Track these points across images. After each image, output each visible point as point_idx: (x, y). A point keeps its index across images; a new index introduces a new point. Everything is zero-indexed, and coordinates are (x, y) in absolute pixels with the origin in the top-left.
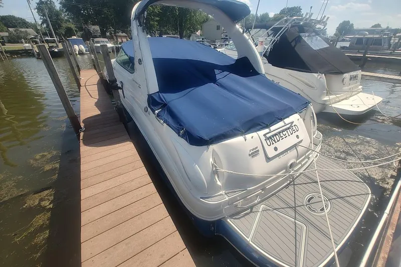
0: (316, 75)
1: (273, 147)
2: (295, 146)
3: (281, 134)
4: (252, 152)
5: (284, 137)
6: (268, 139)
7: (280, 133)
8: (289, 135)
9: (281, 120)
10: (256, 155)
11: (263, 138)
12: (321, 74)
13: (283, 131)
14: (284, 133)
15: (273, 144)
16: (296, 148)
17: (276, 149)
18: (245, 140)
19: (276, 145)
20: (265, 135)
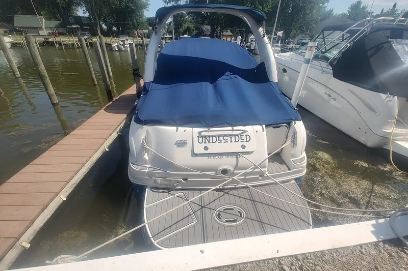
0: (383, 96)
1: (203, 145)
2: (236, 154)
3: (221, 138)
4: (179, 142)
5: (223, 141)
6: (202, 137)
7: (221, 136)
8: (231, 142)
9: (232, 125)
10: (182, 146)
11: (196, 135)
12: (392, 96)
13: (226, 136)
14: (225, 138)
15: (205, 143)
16: (237, 158)
17: (206, 148)
18: (177, 131)
19: (207, 145)
20: (200, 133)
